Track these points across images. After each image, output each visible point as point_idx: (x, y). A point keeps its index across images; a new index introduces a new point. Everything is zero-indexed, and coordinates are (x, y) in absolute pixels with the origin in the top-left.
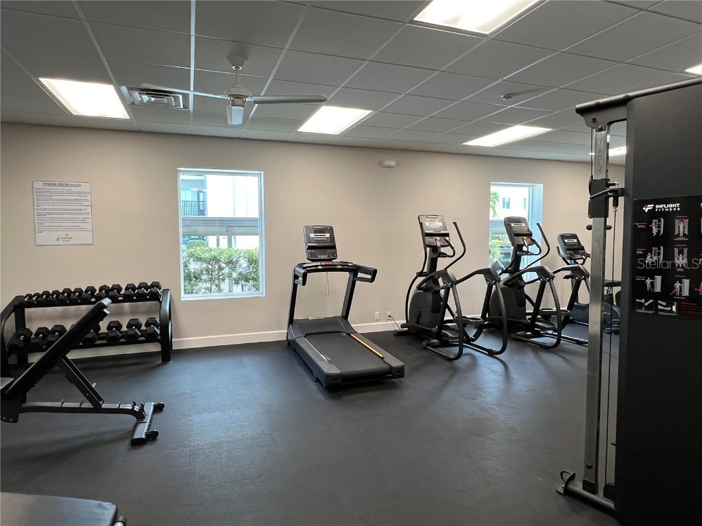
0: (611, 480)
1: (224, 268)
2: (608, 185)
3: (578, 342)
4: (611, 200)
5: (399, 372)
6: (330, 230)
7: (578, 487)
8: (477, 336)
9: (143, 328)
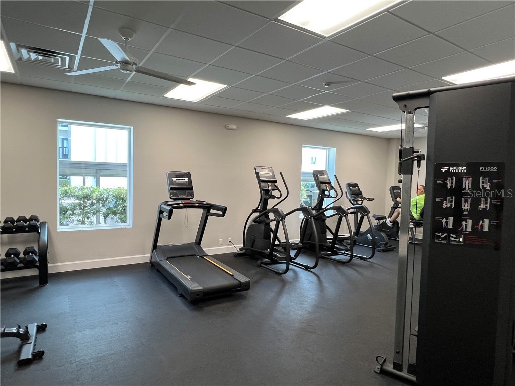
0: (414, 361)
1: (94, 204)
2: (414, 152)
3: (362, 258)
4: (416, 163)
5: (246, 286)
6: (188, 176)
7: (389, 368)
8: (296, 256)
9: (22, 255)
